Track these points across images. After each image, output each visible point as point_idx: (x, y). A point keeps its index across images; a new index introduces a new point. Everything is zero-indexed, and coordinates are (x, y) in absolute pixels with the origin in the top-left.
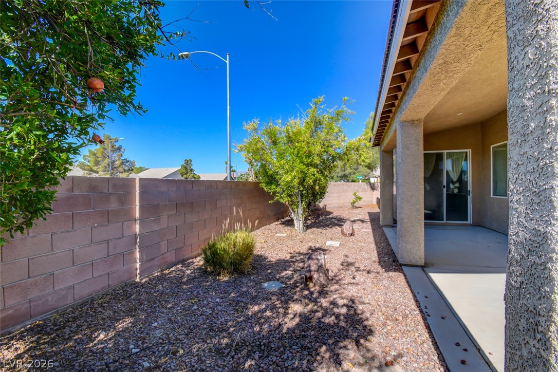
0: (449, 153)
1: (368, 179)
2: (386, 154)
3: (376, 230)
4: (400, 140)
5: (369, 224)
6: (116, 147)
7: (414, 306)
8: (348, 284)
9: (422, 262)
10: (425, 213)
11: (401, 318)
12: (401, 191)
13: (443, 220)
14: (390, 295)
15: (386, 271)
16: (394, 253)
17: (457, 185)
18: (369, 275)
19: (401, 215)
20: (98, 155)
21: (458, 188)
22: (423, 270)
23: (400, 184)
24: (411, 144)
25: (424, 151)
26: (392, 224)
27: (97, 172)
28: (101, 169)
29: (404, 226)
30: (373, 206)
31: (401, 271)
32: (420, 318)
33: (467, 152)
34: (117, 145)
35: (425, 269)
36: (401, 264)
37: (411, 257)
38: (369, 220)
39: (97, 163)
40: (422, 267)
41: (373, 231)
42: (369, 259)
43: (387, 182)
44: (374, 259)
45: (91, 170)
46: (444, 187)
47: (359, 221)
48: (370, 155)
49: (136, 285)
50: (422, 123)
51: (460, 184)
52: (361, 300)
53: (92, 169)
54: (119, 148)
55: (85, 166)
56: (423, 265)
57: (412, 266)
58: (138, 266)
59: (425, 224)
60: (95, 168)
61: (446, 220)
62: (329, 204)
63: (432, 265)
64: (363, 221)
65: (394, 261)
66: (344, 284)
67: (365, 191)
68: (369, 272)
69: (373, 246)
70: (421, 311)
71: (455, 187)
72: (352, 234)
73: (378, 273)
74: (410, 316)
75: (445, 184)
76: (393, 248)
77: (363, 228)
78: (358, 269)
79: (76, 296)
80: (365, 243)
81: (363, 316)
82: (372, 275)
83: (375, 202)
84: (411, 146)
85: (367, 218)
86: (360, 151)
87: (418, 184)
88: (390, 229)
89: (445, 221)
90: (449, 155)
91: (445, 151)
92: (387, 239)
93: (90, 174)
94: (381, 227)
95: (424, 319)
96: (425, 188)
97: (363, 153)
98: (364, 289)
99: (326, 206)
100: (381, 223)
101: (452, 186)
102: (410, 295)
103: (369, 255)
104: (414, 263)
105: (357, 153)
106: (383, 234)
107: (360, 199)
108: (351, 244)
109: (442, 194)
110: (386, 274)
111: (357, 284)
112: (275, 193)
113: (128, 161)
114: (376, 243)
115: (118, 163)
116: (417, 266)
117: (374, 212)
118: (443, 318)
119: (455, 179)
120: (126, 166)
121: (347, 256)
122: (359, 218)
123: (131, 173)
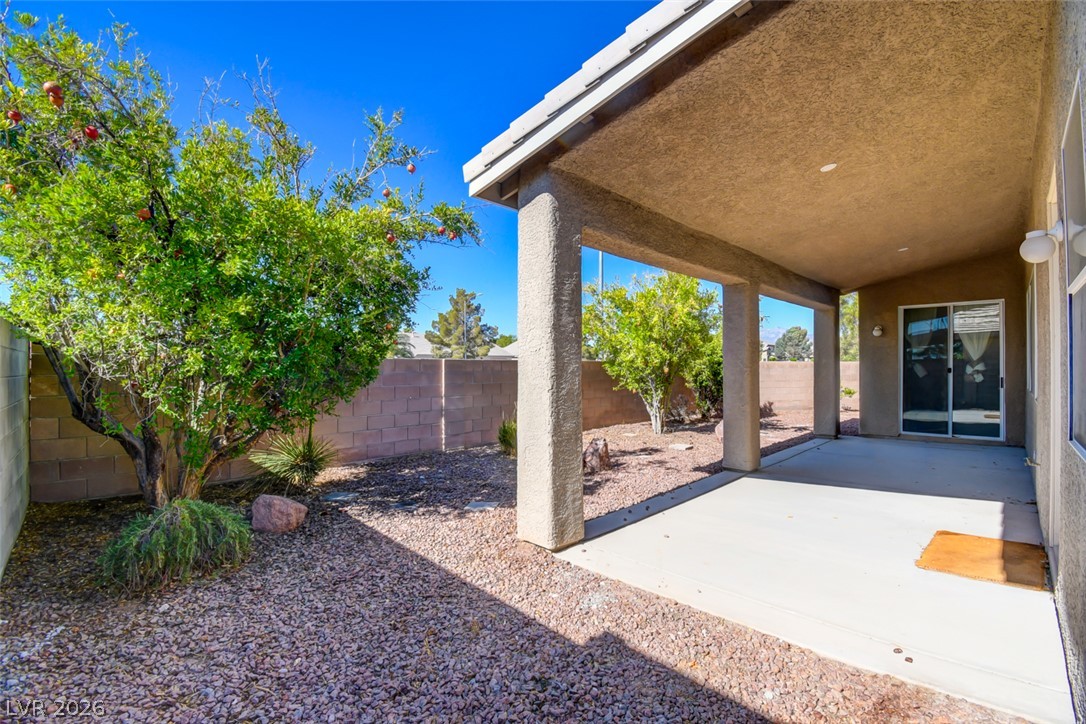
6: (473, 307)
17: (980, 367)
20: (450, 321)
21: (983, 373)
26: (832, 433)
27: (448, 346)
28: (454, 341)
34: (475, 303)
37: (734, 460)
39: (448, 333)
40: (748, 473)
45: (442, 343)
46: (949, 371)
49: (440, 454)
51: (985, 366)
53: (442, 341)
54: (477, 308)
55: (434, 337)
56: (749, 470)
57: (735, 470)
58: (443, 436)
60: (446, 340)
61: (954, 433)
62: (780, 401)
71: (978, 372)
75: (951, 365)
79: (396, 451)
89: (950, 435)
91: (951, 305)
93: (440, 349)
99: (771, 404)
101: (969, 369)
104: (737, 466)
107: (850, 393)
109: (947, 384)
112: (619, 376)
113: (489, 328)
115: (475, 331)
116: (741, 471)
119: (976, 356)
120: (486, 336)
123: (492, 347)
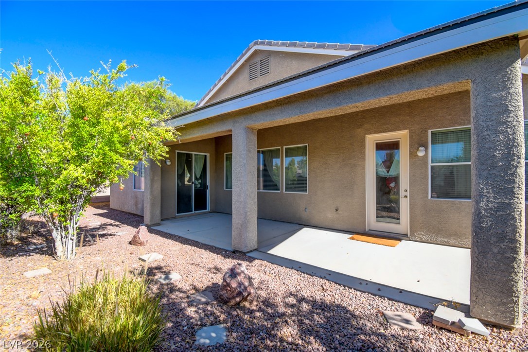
5: (128, 227)
7: (310, 276)
9: (257, 246)
13: (192, 211)
17: (200, 181)
32: (326, 281)
33: (206, 156)
37: (251, 244)
40: (256, 249)
42: (214, 259)
46: (193, 183)
65: (234, 252)
70: (318, 277)
71: (199, 183)
75: (193, 180)
90: (197, 157)
91: (194, 153)
100: (149, 223)
101: (196, 182)
102: (294, 271)
103: (205, 254)
104: (253, 248)
106: (166, 233)
119: (198, 177)
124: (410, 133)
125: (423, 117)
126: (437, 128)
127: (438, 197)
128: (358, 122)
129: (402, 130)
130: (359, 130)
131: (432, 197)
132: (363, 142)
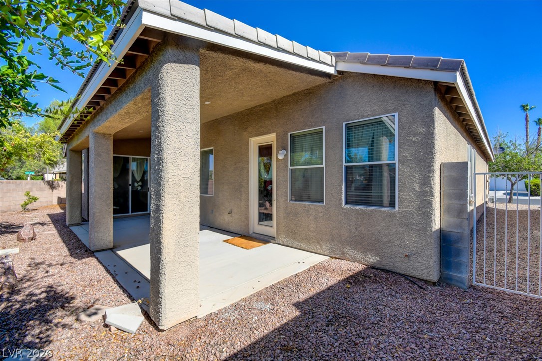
0: (134, 158)
1: (42, 175)
2: (74, 153)
3: (63, 231)
4: (93, 148)
5: (52, 226)
7: (105, 273)
8: (42, 278)
9: (111, 246)
10: (114, 209)
11: (96, 283)
12: (94, 190)
13: (129, 213)
14: (86, 273)
15: (79, 259)
16: (85, 245)
17: (140, 184)
18: (63, 266)
19: (94, 210)
21: (141, 186)
22: (112, 251)
23: (92, 184)
24: (103, 152)
25: (114, 154)
26: (80, 222)
29: (96, 219)
30: (53, 207)
31: (94, 256)
32: (110, 278)
33: (147, 159)
35: (113, 250)
36: (93, 251)
37: (102, 244)
38: (51, 222)
40: (111, 249)
41: (58, 232)
42: (59, 255)
43: (75, 181)
44: (65, 254)
46: (130, 185)
47: (38, 225)
48: (56, 153)
50: (112, 137)
51: (142, 183)
52: (59, 284)
56: (112, 247)
57: (103, 250)
59: (114, 218)
61: (132, 212)
63: (119, 246)
64: (43, 224)
65: (86, 251)
66: (38, 279)
67: (41, 190)
68: (62, 265)
69: (62, 244)
70: (111, 275)
71: (139, 186)
72: (33, 239)
73: (72, 263)
74: (103, 280)
75: (131, 183)
76: (83, 242)
77: (45, 231)
78: (50, 265)
80: (51, 244)
81: (64, 292)
82: (66, 266)
83: (55, 202)
84: (102, 154)
85: (48, 220)
86: (45, 149)
87: (108, 184)
88: (79, 227)
90: (134, 160)
91: (131, 156)
92: (76, 236)
94: (68, 227)
95: (114, 278)
96: (114, 187)
97: (48, 150)
98: (60, 277)
100: (68, 223)
101: (136, 185)
102: (103, 269)
103: (59, 252)
104: (105, 247)
105: (41, 149)
106: (71, 232)
107: (35, 199)
108: (34, 248)
109: (128, 191)
110: (79, 262)
111: (53, 275)
114: (64, 242)
116: (107, 250)
117: (55, 213)
118: (126, 273)
119: (138, 179)
121: (33, 259)
122: (36, 222)
124: (277, 136)
125: (285, 119)
126: (294, 131)
127: (296, 201)
128: (245, 125)
129: (271, 133)
130: (245, 133)
131: (292, 200)
132: (247, 144)
